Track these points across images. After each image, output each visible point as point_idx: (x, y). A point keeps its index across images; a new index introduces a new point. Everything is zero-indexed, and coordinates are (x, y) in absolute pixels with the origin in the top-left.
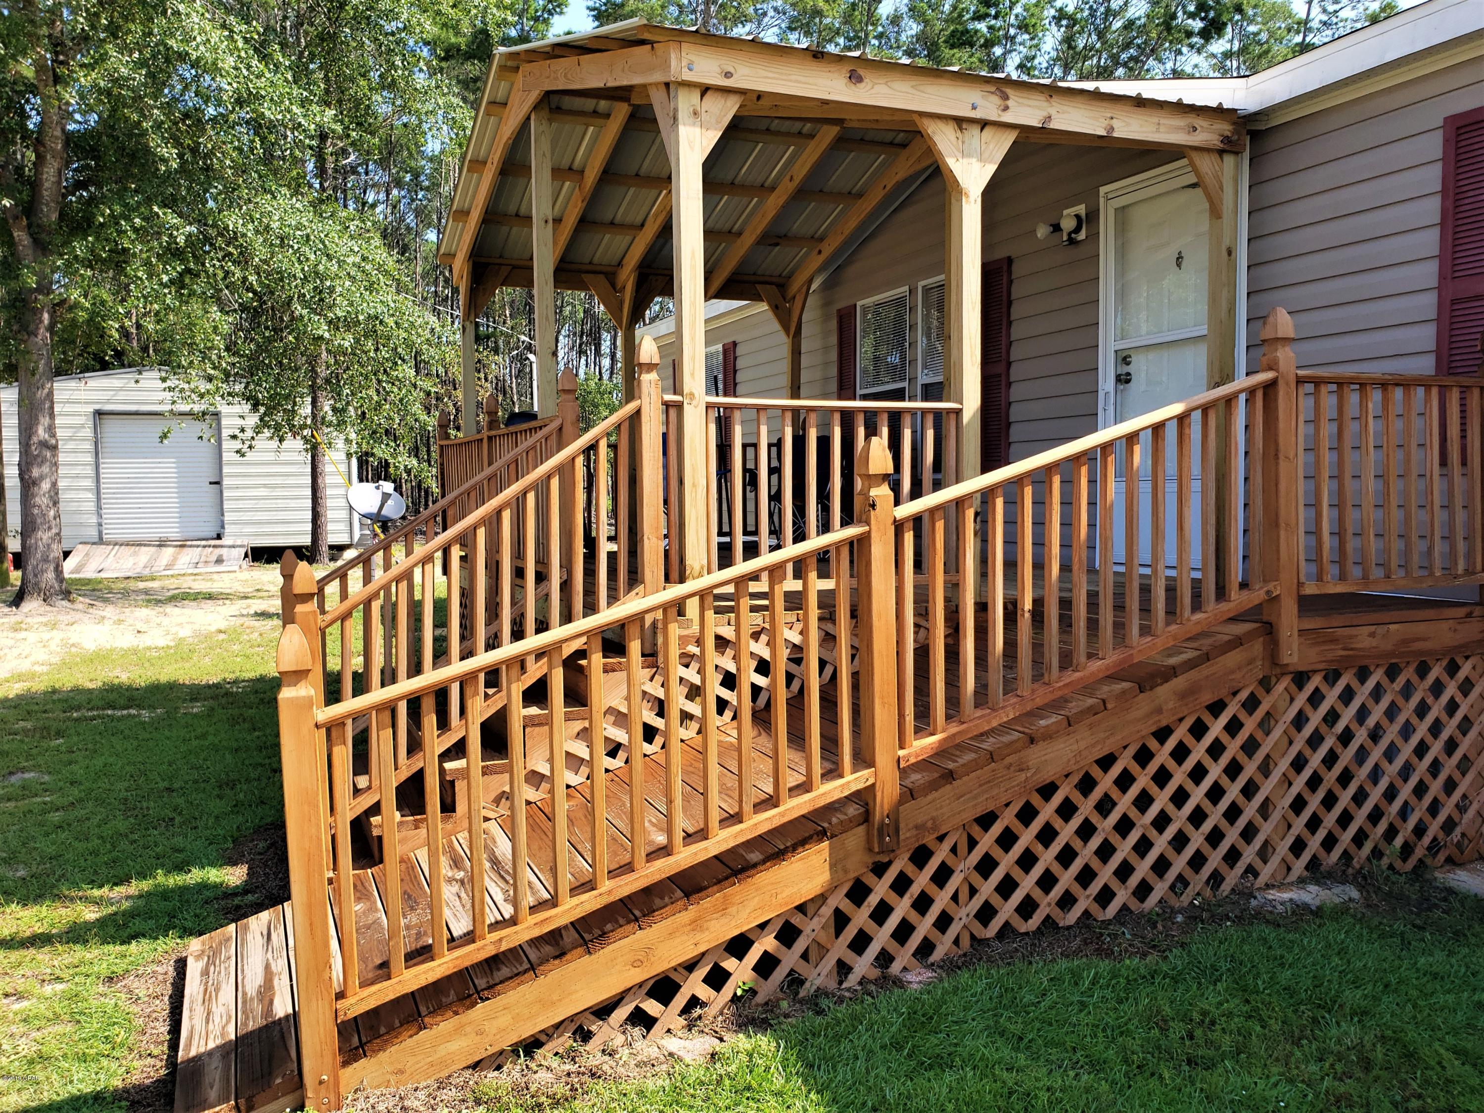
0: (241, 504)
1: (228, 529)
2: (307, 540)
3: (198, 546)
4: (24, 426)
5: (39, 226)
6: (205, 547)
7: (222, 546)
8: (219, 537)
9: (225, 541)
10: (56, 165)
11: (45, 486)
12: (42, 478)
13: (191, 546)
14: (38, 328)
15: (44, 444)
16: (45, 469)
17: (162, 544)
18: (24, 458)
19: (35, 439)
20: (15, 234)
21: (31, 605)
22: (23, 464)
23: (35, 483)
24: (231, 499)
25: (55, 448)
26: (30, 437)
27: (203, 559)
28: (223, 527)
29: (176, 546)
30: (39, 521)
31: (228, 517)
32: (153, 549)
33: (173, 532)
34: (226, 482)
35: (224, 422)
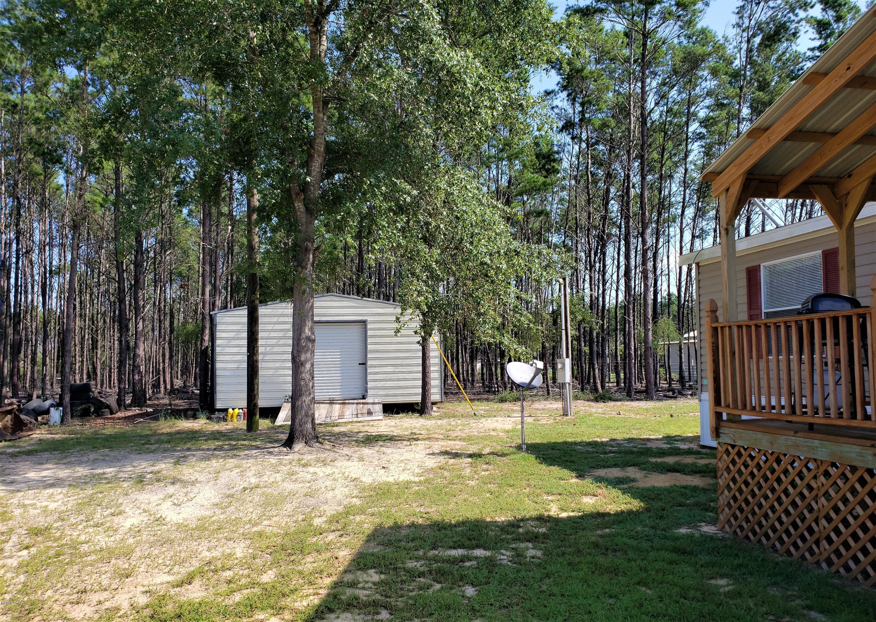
0: (378, 377)
1: (370, 392)
2: (418, 399)
3: (353, 404)
4: (296, 328)
5: (309, 200)
6: (357, 404)
7: (367, 403)
8: (364, 398)
9: (369, 400)
10: (320, 161)
11: (308, 366)
12: (306, 361)
13: (349, 403)
14: (307, 264)
15: (308, 339)
16: (309, 355)
17: (331, 402)
18: (296, 348)
19: (304, 336)
20: (296, 205)
21: (298, 446)
22: (295, 352)
23: (302, 364)
24: (372, 373)
25: (314, 341)
26: (300, 335)
27: (359, 412)
28: (366, 391)
29: (340, 404)
30: (304, 389)
31: (370, 384)
32: (327, 406)
33: (336, 395)
34: (369, 363)
35: (369, 326)
